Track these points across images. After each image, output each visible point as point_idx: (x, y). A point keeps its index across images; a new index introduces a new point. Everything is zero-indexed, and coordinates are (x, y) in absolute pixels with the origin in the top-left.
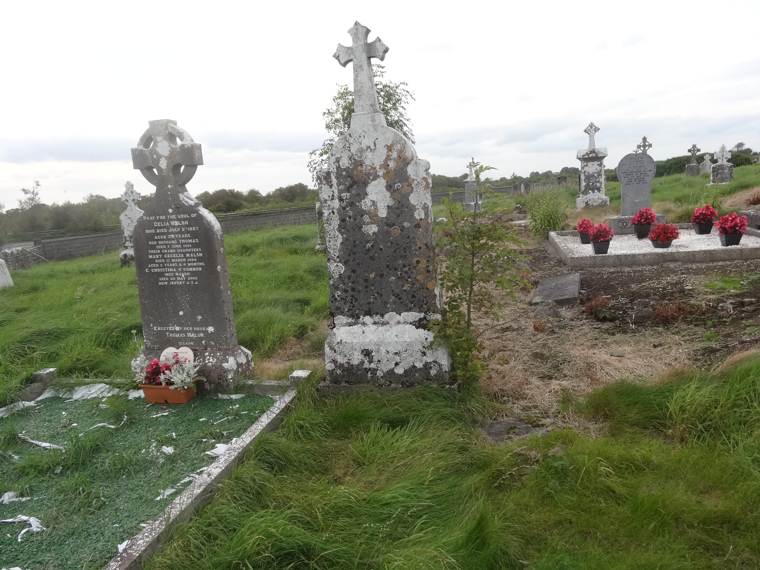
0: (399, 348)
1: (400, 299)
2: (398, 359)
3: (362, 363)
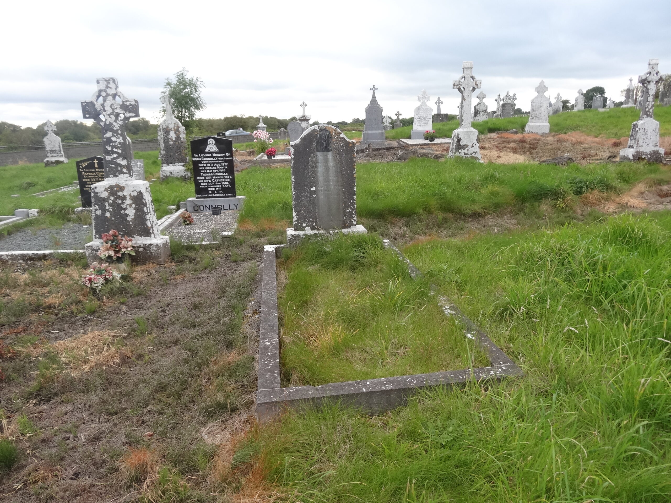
1: (179, 160)
2: (178, 174)
3: (170, 175)
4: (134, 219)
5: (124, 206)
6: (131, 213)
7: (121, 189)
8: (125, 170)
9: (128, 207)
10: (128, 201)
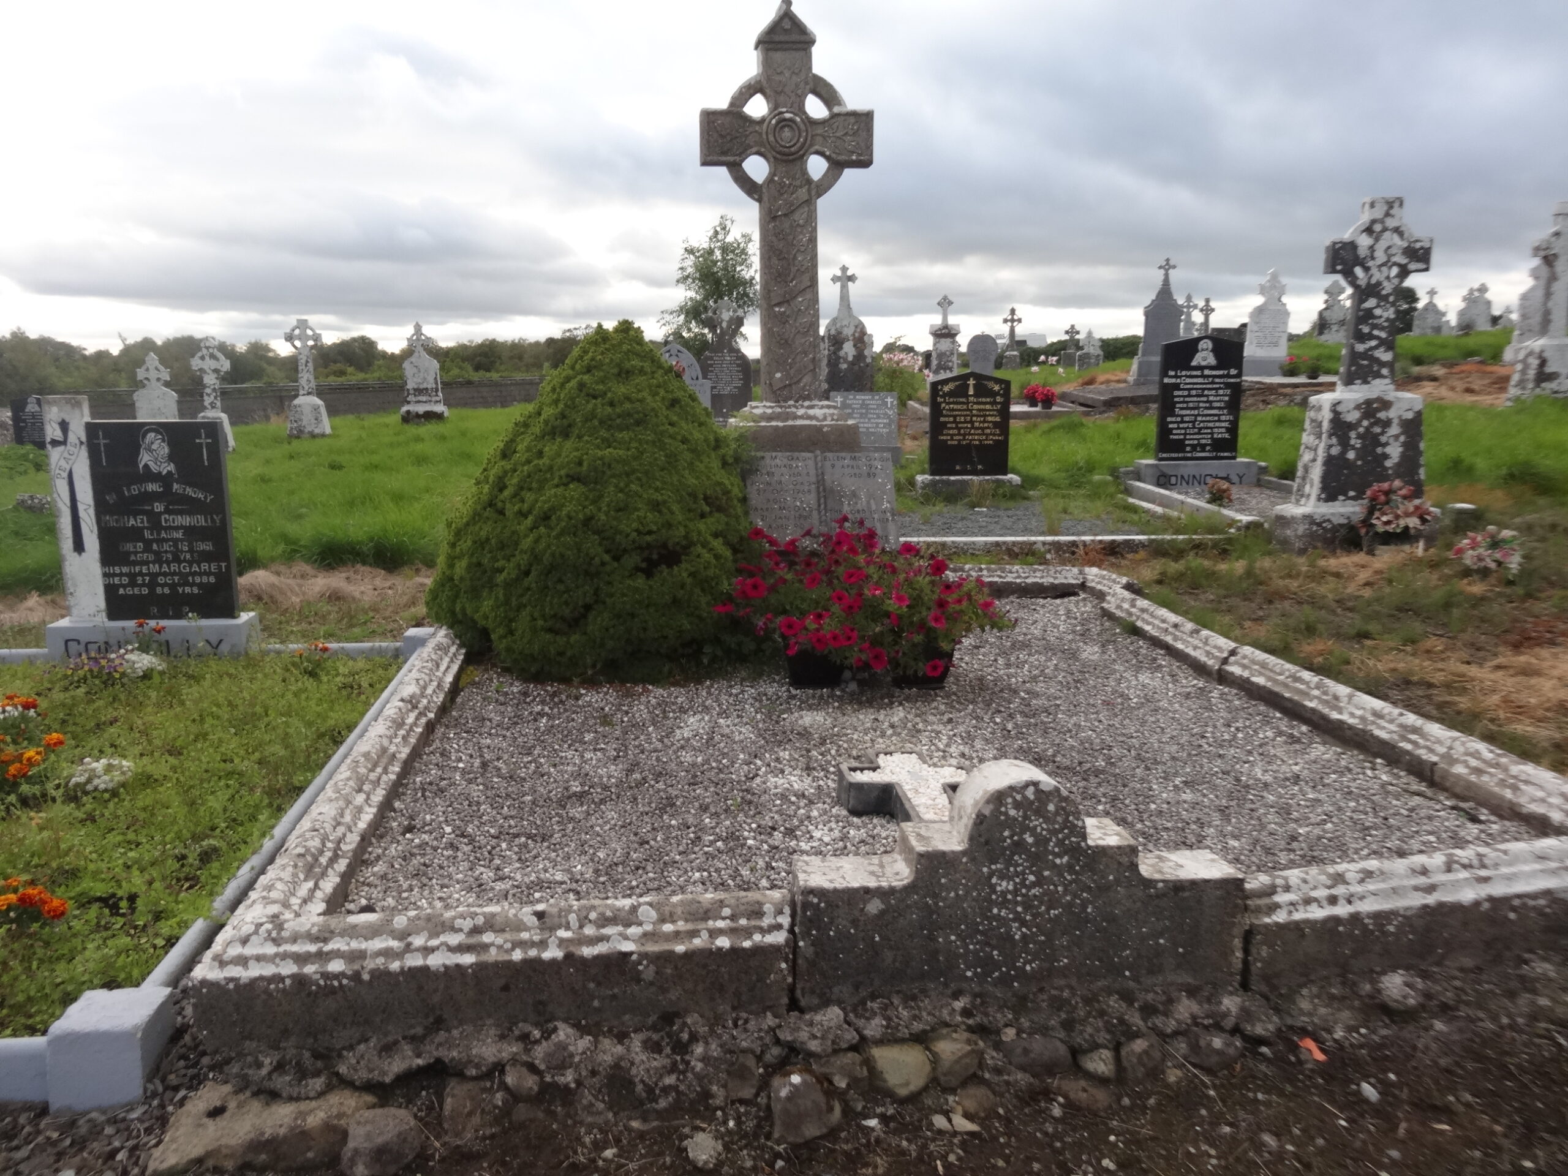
4: (1398, 465)
5: (1383, 439)
6: (1394, 452)
7: (1386, 405)
8: (1385, 371)
9: (1391, 440)
10: (1394, 430)
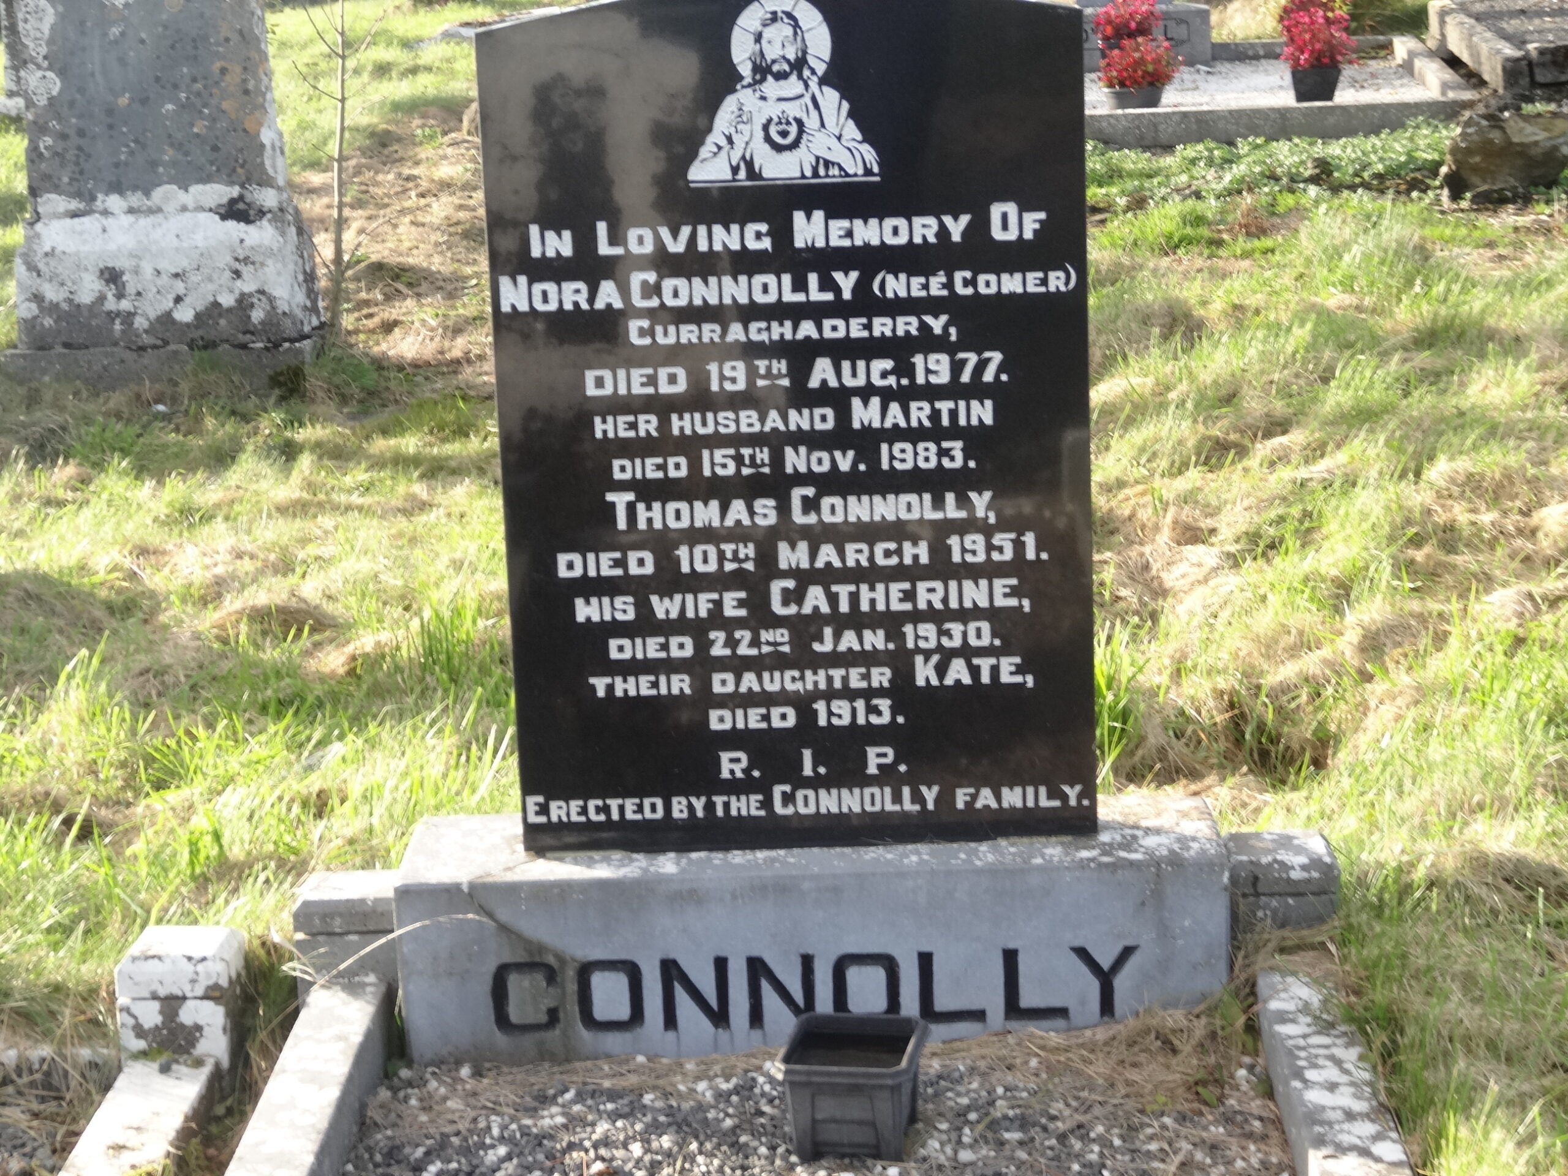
0: (183, 263)
1: (186, 154)
2: (180, 287)
3: (102, 298)
